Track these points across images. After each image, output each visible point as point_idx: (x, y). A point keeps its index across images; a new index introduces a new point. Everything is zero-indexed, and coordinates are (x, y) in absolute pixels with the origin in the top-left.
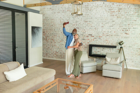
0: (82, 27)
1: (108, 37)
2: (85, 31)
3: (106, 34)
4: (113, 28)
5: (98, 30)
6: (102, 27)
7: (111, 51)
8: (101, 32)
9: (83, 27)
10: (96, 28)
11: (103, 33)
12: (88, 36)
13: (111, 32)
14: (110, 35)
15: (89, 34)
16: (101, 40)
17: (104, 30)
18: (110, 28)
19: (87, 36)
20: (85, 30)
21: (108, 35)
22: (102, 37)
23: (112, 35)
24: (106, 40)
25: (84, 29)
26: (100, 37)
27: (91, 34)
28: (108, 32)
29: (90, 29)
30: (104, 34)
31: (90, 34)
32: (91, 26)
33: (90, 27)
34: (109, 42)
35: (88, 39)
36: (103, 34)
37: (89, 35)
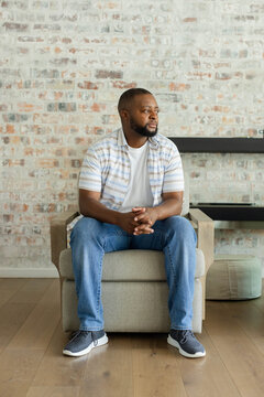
0: (48, 21)
1: (225, 87)
2: (73, 51)
3: (213, 71)
4: (256, 31)
5: (159, 41)
6: (188, 20)
7: (246, 177)
8: (183, 54)
9: (54, 18)
10: (145, 29)
11: (196, 64)
12: (94, 80)
13: (244, 54)
14: (238, 74)
15: (99, 66)
16: (184, 107)
17: (200, 41)
18: (239, 31)
19: (89, 85)
20: (67, 41)
21: (226, 77)
22: (188, 86)
23: (249, 77)
24: (216, 109)
25: (64, 33)
26: (172, 86)
27: (116, 68)
28: (227, 53)
29: (107, 37)
30: (203, 69)
31: (108, 67)
32: (115, 11)
33: (103, 22)
34: (238, 120)
35: (96, 108)
36: (193, 70)
37: (101, 74)
